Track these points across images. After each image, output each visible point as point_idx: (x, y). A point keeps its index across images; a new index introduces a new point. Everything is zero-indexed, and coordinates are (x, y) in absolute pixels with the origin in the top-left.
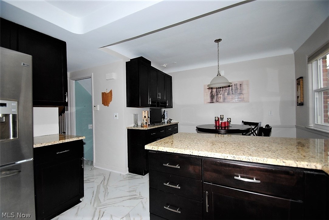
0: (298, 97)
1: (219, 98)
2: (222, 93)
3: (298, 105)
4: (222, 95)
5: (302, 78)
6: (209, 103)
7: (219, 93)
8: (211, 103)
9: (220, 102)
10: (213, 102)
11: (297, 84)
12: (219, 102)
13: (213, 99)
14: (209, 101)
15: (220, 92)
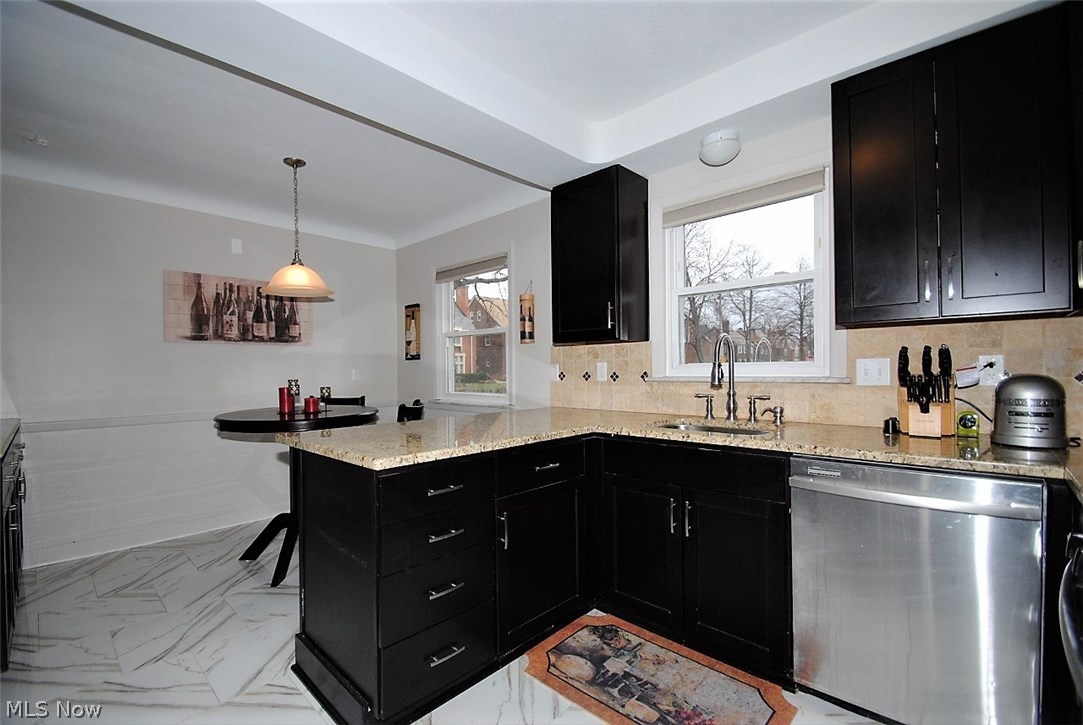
0: (409, 343)
1: (227, 327)
2: (237, 311)
3: (407, 359)
4: (235, 319)
5: (418, 305)
6: (187, 338)
7: (225, 308)
8: (194, 338)
9: (230, 339)
10: (202, 338)
11: (407, 316)
12: (225, 339)
13: (204, 327)
14: (188, 333)
15: (229, 308)
